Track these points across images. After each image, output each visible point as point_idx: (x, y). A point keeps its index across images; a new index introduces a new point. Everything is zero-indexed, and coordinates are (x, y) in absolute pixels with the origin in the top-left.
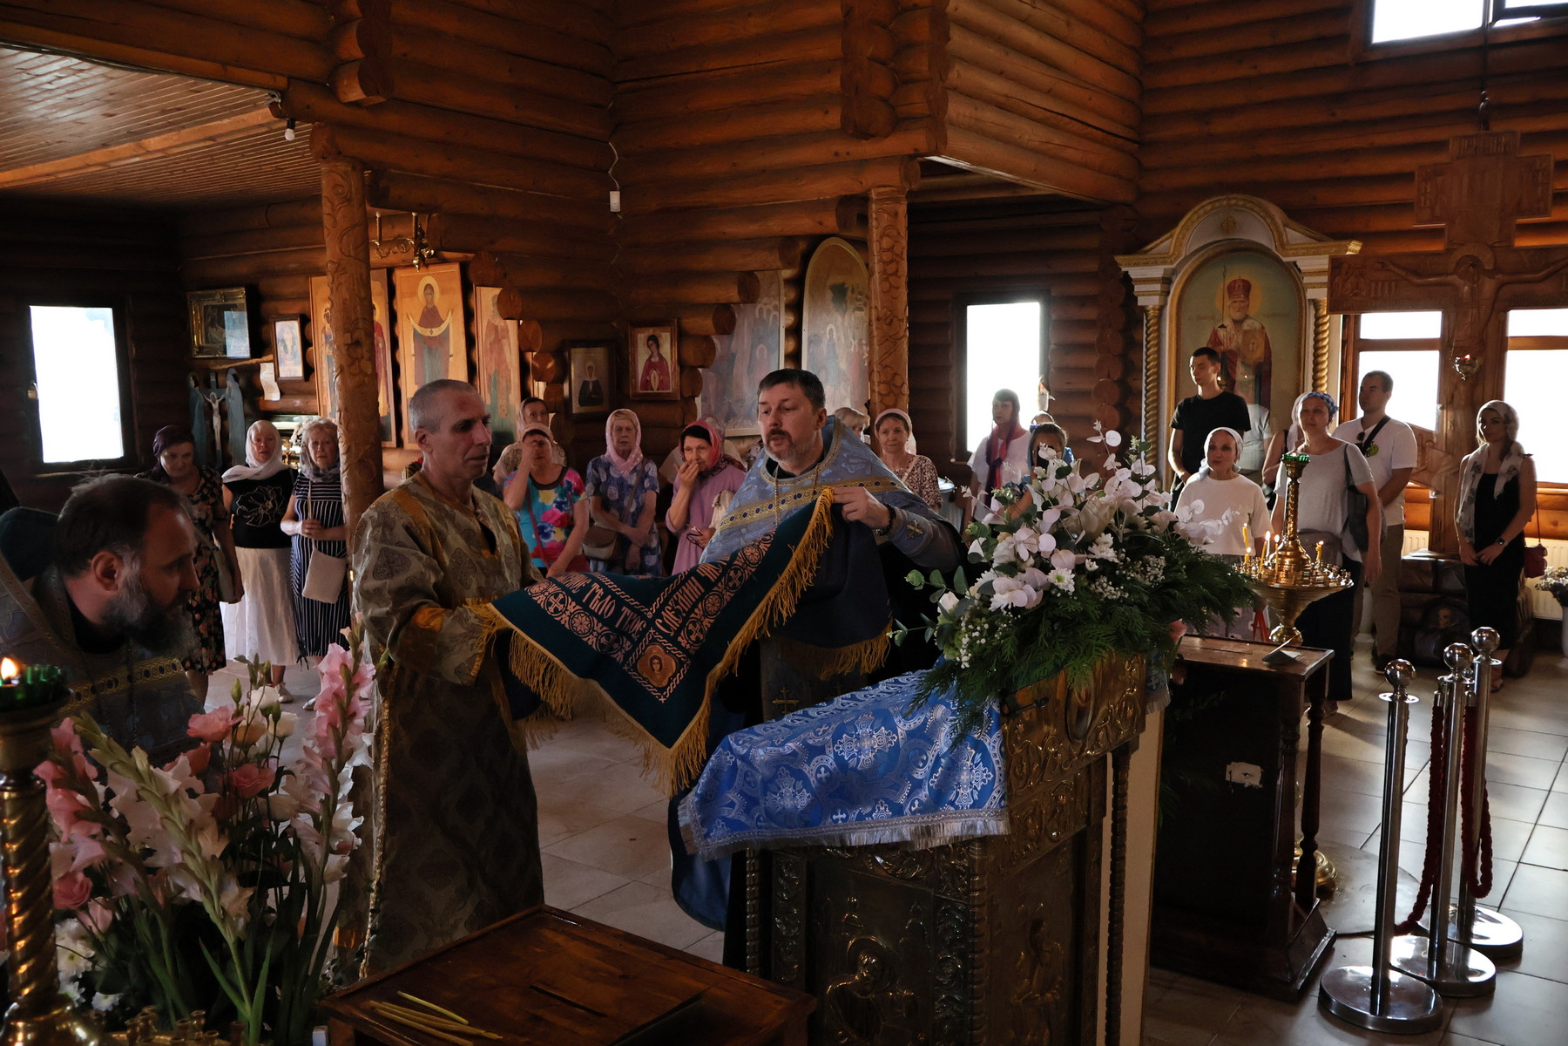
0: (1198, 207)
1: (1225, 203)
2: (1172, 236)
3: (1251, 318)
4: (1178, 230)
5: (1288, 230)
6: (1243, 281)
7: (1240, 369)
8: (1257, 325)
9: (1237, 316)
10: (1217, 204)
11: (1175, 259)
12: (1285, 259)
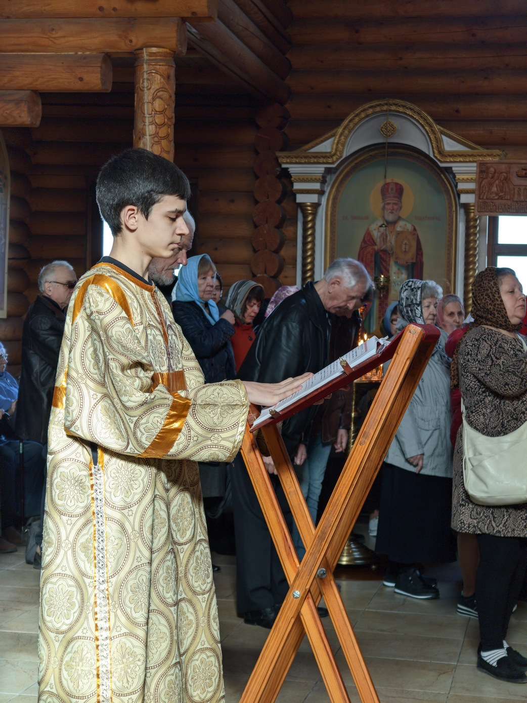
0: (361, 109)
1: (385, 108)
2: (334, 135)
3: (403, 220)
4: (340, 130)
5: (444, 138)
6: (397, 184)
7: (393, 269)
8: (409, 227)
9: (390, 218)
10: (378, 109)
11: (337, 159)
12: (442, 165)
